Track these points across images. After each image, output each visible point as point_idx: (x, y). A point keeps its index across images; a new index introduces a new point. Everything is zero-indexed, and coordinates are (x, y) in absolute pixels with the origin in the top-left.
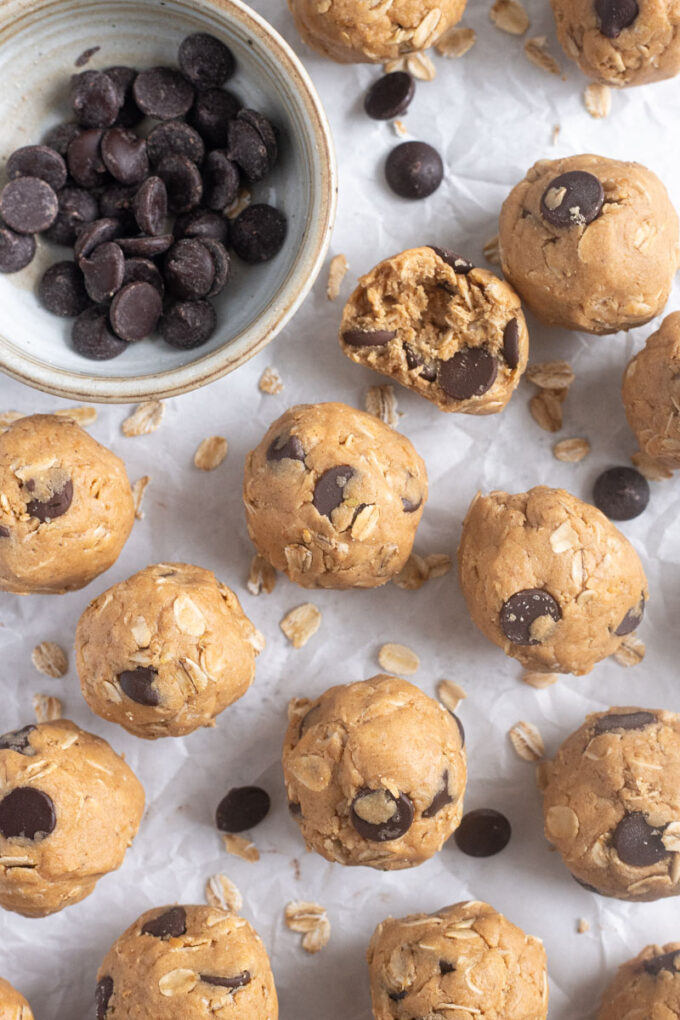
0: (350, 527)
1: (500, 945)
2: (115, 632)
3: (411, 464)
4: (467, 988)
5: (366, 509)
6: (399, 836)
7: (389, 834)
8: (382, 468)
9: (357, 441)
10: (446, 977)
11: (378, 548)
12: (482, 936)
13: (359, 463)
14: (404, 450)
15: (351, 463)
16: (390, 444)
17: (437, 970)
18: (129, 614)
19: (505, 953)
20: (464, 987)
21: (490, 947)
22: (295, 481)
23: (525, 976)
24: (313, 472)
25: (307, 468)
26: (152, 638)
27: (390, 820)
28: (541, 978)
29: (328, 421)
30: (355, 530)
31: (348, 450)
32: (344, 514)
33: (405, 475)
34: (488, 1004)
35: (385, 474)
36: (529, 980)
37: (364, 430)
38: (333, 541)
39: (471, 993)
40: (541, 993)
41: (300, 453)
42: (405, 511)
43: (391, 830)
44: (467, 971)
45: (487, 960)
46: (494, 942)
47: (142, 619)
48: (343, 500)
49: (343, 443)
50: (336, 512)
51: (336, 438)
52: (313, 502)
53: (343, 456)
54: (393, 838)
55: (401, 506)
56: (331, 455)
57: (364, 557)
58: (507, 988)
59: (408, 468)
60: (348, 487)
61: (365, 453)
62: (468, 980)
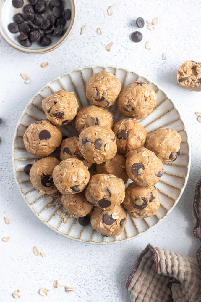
0: (105, 150)
1: (64, 96)
2: (69, 180)
3: (110, 132)
4: (60, 105)
5: (106, 145)
6: (146, 207)
7: (144, 207)
8: (105, 136)
9: (98, 133)
10: (56, 104)
11: (111, 150)
12: (61, 95)
13: (101, 137)
14: (107, 130)
15: (99, 138)
16: (104, 130)
17: (54, 104)
18: (71, 176)
19: (65, 96)
20: (59, 105)
21: (63, 96)
22: (90, 146)
23: (71, 100)
24: (93, 143)
25: (91, 142)
26: (77, 179)
27: (143, 204)
28: (75, 99)
29: (90, 131)
30: (106, 150)
31: (98, 135)
32: (103, 148)
33: (110, 135)
34: (65, 106)
35: (106, 136)
36: (72, 100)
37: (98, 130)
38: (103, 154)
39: (61, 105)
40: (75, 102)
41: (89, 140)
42: (113, 141)
43: (144, 206)
44: (59, 102)
45: (62, 98)
46: (63, 95)
47: (74, 176)
48: (101, 145)
49: (96, 134)
50: (101, 148)
51: (94, 134)
52: (96, 148)
53: (97, 137)
54: (145, 207)
55: (112, 141)
56: (95, 138)
57: (109, 153)
58: (68, 102)
59: (110, 133)
60: (101, 143)
61: (101, 134)
62: (60, 103)
